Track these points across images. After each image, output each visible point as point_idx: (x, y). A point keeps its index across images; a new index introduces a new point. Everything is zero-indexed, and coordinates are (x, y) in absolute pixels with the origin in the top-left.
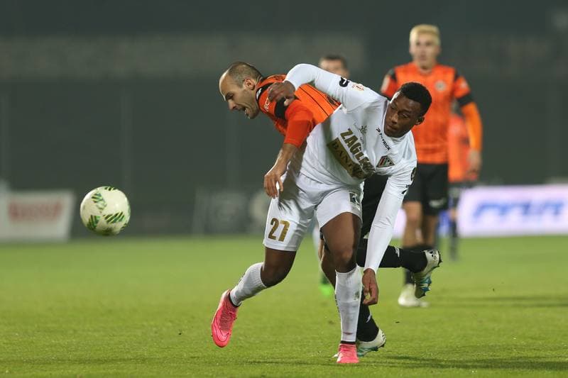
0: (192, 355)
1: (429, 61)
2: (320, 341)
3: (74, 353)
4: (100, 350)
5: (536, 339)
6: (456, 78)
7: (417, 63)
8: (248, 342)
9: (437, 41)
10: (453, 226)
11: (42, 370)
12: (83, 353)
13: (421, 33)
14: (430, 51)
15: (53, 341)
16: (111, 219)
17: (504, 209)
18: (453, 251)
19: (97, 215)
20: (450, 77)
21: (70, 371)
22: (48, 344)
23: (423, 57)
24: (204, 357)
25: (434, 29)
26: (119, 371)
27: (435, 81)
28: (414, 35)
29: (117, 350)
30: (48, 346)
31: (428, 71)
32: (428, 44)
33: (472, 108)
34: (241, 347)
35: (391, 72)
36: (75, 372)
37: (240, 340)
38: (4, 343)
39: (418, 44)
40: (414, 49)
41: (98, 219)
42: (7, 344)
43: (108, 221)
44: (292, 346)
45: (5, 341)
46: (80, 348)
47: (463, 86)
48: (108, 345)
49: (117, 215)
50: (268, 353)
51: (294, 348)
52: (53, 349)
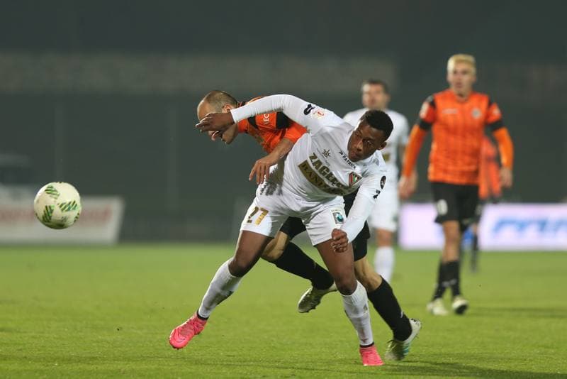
0: (229, 353)
1: (465, 88)
2: (347, 344)
3: (119, 349)
4: (143, 347)
5: (548, 347)
6: (490, 104)
7: (453, 90)
8: (281, 344)
9: (473, 70)
10: (475, 240)
11: (89, 364)
12: (127, 349)
13: (458, 62)
14: (466, 80)
15: (100, 337)
16: (65, 207)
17: (522, 226)
18: (474, 262)
19: (52, 205)
20: (484, 104)
21: (115, 366)
22: (95, 340)
23: (459, 84)
24: (240, 356)
25: (471, 59)
26: (161, 367)
27: (471, 108)
28: (451, 64)
29: (158, 347)
30: (94, 342)
31: (464, 98)
32: (465, 72)
33: (503, 133)
34: (274, 347)
35: (430, 99)
36: (119, 367)
37: (273, 341)
38: (54, 338)
39: (455, 72)
40: (451, 77)
41: (52, 208)
42: (57, 339)
43: (62, 210)
44: (321, 348)
45: (55, 336)
46: (124, 344)
47: (496, 112)
48: (151, 342)
49: (70, 203)
50: (298, 354)
51: (323, 350)
52: (100, 344)
